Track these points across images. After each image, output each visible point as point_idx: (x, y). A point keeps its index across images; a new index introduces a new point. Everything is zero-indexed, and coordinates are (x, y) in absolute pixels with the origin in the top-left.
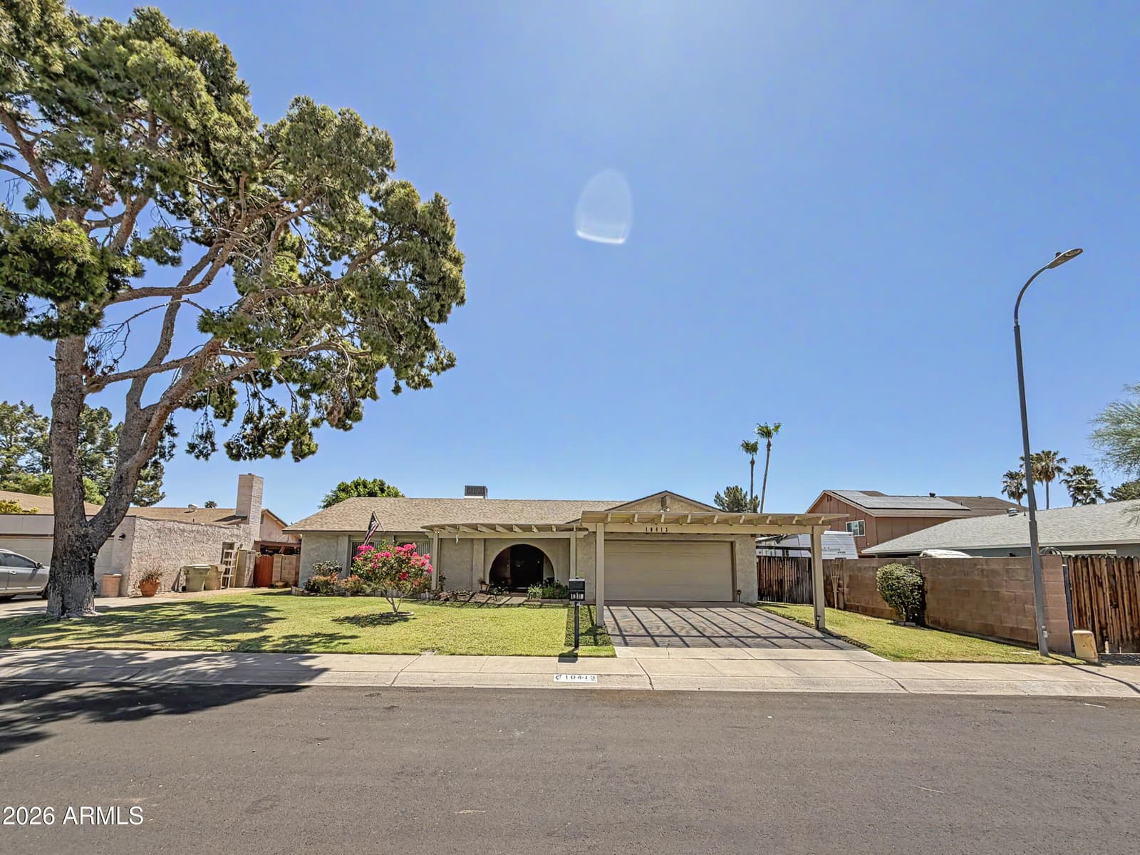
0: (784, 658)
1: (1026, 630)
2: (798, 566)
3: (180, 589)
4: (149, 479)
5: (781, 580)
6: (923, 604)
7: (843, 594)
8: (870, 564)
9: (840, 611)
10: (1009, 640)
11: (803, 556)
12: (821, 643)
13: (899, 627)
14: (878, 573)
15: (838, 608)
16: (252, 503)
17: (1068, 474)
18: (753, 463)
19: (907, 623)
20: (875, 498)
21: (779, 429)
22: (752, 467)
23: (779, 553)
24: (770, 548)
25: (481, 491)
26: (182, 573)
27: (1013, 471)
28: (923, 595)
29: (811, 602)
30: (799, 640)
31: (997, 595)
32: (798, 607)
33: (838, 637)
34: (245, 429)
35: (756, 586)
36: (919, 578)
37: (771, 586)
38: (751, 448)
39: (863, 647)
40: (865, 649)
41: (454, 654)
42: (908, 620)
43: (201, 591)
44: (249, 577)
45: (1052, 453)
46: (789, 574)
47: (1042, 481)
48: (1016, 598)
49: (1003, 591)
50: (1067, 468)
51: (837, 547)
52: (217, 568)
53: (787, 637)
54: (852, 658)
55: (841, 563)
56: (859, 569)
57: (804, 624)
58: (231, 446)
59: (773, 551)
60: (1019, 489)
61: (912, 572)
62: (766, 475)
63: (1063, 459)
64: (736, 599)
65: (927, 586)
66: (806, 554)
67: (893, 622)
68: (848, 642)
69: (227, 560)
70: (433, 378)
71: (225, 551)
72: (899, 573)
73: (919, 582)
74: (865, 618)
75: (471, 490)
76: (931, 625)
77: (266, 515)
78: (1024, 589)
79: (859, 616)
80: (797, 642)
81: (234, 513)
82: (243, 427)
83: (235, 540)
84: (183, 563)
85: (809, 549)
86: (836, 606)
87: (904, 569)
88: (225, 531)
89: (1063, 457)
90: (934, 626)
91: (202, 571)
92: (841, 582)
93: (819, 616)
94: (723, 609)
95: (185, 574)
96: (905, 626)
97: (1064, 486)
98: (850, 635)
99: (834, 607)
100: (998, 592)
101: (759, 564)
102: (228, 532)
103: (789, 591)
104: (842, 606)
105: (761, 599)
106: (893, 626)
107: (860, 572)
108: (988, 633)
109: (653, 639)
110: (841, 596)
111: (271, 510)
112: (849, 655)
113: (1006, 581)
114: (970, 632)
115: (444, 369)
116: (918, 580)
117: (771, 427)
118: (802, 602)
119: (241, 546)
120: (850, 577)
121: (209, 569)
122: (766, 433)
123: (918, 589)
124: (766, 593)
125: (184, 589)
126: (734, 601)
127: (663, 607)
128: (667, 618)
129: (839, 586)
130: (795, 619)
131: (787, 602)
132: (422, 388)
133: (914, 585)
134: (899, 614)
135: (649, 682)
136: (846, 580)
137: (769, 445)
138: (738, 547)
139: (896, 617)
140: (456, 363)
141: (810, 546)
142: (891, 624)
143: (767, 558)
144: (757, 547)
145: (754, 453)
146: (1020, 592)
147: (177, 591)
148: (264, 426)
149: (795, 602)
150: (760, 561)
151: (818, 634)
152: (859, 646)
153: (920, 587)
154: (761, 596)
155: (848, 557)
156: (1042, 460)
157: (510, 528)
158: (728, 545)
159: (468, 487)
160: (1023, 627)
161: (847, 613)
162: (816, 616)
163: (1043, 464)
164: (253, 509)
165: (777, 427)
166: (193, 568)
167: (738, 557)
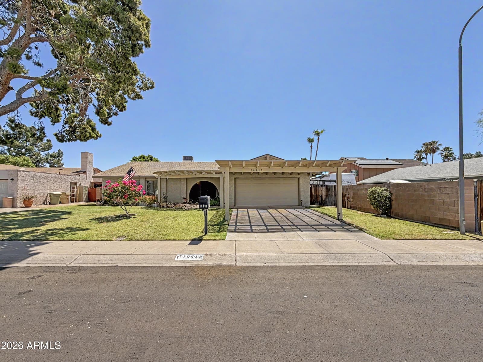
0: (320, 239)
1: (449, 220)
2: (329, 189)
3: (48, 203)
4: (56, 157)
5: (321, 196)
6: (390, 206)
7: (350, 201)
8: (364, 187)
9: (348, 209)
10: (438, 224)
11: (332, 184)
12: (341, 228)
13: (378, 218)
14: (368, 191)
15: (348, 208)
16: (88, 165)
17: (442, 151)
18: (311, 147)
19: (382, 216)
20: (362, 160)
21: (323, 132)
22: (311, 149)
23: (321, 183)
24: (317, 181)
25: (190, 158)
26: (48, 196)
27: (419, 150)
28: (391, 202)
29: (335, 205)
30: (328, 226)
31: (433, 202)
32: (329, 208)
33: (349, 225)
34: (65, 127)
35: (309, 199)
36: (389, 193)
37: (316, 198)
38: (311, 141)
39: (364, 231)
40: (364, 232)
41: (132, 240)
42: (382, 214)
43: (58, 204)
44: (85, 198)
45: (436, 142)
46: (325, 192)
47: (430, 154)
48: (444, 203)
49: (437, 199)
50: (441, 148)
51: (347, 180)
52: (66, 194)
53: (322, 225)
54: (358, 238)
55: (349, 187)
56: (358, 190)
57: (331, 217)
58: (58, 135)
59: (318, 182)
60: (421, 157)
61: (385, 190)
62: (317, 152)
63: (441, 144)
64: (300, 205)
65: (393, 198)
66: (333, 183)
67: (374, 215)
68: (355, 227)
69: (73, 190)
70: (142, 93)
71: (72, 186)
72: (379, 191)
73: (389, 195)
74: (361, 212)
75: (185, 158)
76: (394, 216)
77: (96, 170)
78: (449, 198)
79: (357, 212)
80: (328, 228)
81: (80, 170)
82: (63, 126)
83: (77, 181)
84: (49, 192)
85: (335, 181)
86: (346, 207)
87: (382, 189)
88: (71, 177)
89: (440, 143)
90: (396, 217)
91: (58, 196)
92: (349, 196)
93: (339, 213)
94: (293, 210)
95: (49, 197)
96: (381, 217)
97: (440, 155)
98: (355, 223)
99: (345, 207)
100: (433, 200)
101: (311, 189)
102: (73, 178)
103: (325, 200)
104: (349, 207)
105: (312, 204)
106: (376, 217)
107: (359, 191)
108: (425, 221)
109: (251, 227)
110: (349, 202)
111: (98, 168)
112: (356, 235)
113: (439, 194)
114: (415, 220)
115: (148, 89)
116: (389, 194)
117: (320, 131)
118: (331, 205)
119: (81, 184)
120: (354, 194)
121: (61, 194)
122: (318, 134)
123: (389, 199)
124: (314, 201)
125: (50, 204)
126: (299, 205)
127: (264, 209)
128: (262, 215)
129: (348, 198)
130: (327, 214)
131: (324, 205)
132: (137, 99)
133: (386, 197)
134: (378, 211)
135: (235, 259)
136: (352, 195)
137: (318, 139)
138: (301, 180)
139: (376, 213)
140: (154, 85)
141: (335, 179)
142: (374, 216)
143: (315, 186)
144: (310, 181)
145: (312, 143)
146: (447, 199)
147: (46, 204)
148: (75, 126)
149: (327, 205)
150: (312, 186)
151: (338, 222)
152: (361, 230)
153: (389, 198)
154: (312, 202)
155: (353, 185)
156: (432, 145)
157: (200, 172)
158: (297, 180)
159: (184, 156)
160: (448, 218)
161: (352, 210)
162: (338, 213)
163: (432, 146)
164: (88, 168)
165: (322, 131)
166: (53, 194)
167: (301, 185)
